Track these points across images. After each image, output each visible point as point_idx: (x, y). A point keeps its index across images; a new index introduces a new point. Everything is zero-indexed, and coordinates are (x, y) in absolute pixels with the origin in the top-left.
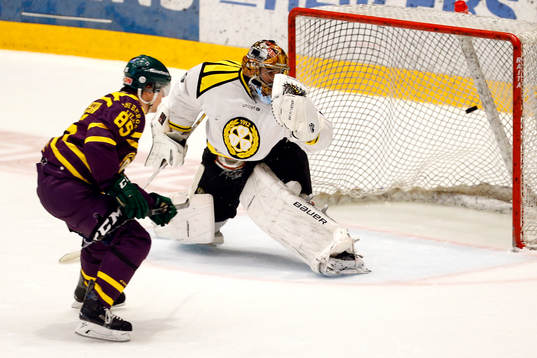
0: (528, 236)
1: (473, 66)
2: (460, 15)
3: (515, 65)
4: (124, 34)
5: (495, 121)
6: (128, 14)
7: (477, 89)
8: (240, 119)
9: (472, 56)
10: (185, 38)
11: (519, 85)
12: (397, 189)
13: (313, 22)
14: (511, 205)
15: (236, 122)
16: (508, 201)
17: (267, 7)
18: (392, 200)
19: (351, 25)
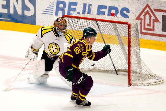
0: (133, 82)
1: (117, 32)
2: (112, 17)
3: (129, 32)
4: (14, 23)
5: (123, 48)
6: (15, 17)
7: (118, 39)
8: (53, 43)
9: (116, 29)
10: (32, 24)
11: (130, 38)
12: (94, 69)
13: (69, 19)
14: (128, 73)
15: (52, 44)
16: (127, 72)
17: (56, 15)
18: (93, 72)
19: (80, 20)
